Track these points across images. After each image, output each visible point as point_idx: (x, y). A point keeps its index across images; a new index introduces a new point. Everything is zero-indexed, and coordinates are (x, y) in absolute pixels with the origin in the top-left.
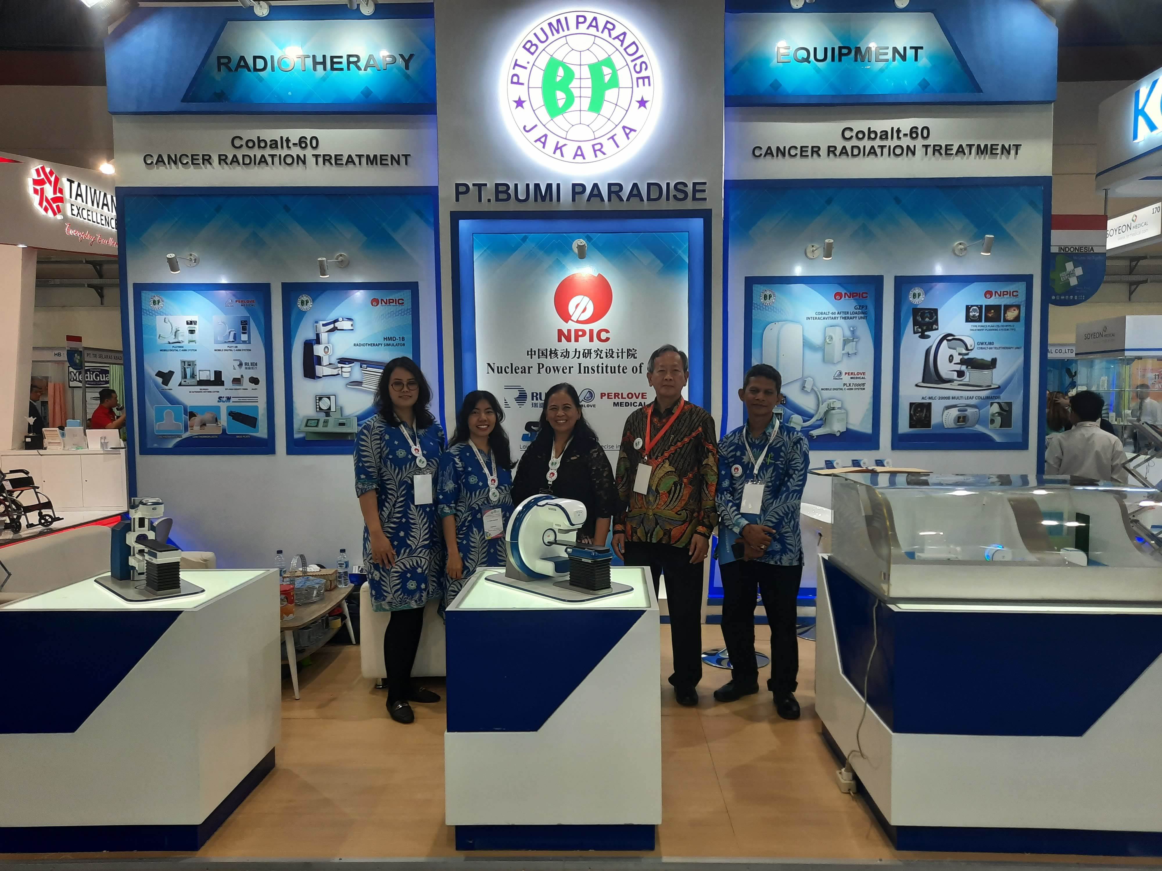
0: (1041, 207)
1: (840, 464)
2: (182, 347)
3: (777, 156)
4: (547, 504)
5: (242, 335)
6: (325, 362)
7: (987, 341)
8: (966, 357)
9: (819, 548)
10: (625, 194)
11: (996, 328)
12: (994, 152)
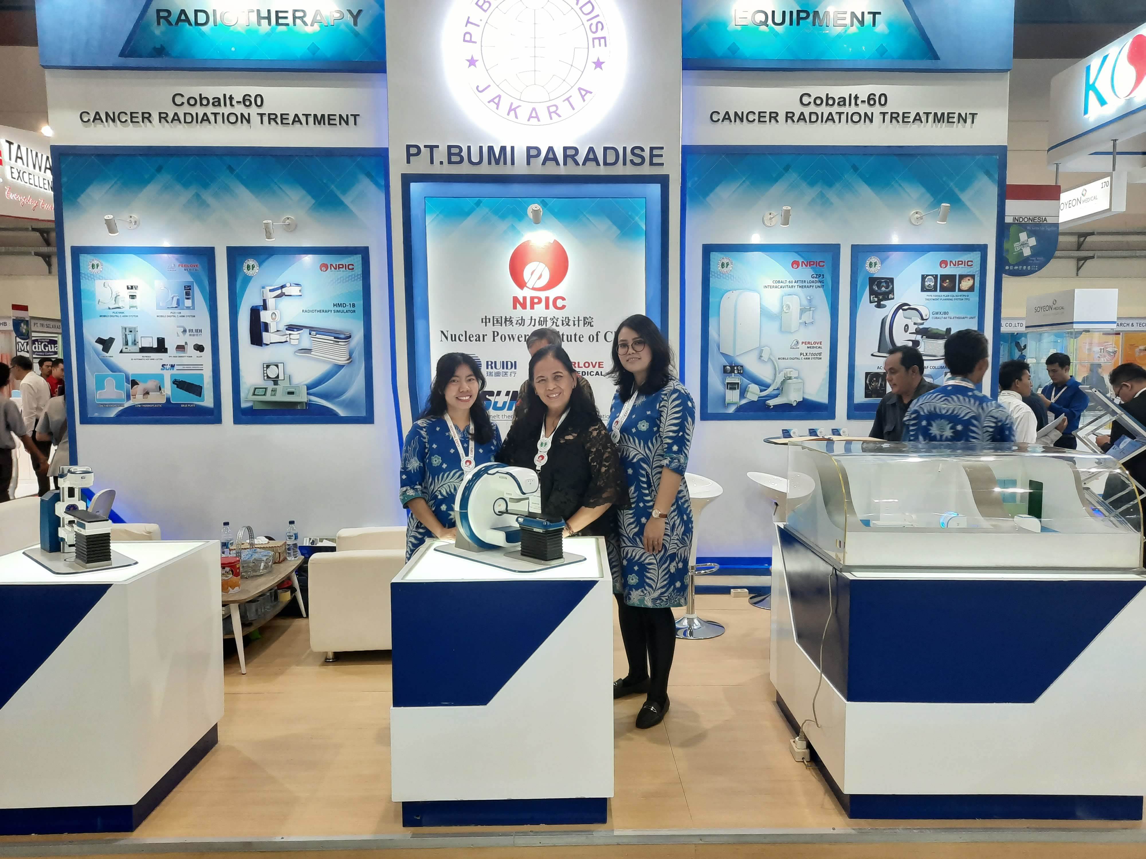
0: (996, 176)
1: (797, 434)
2: (123, 313)
3: (735, 121)
4: (497, 472)
5: (186, 301)
6: (272, 328)
7: (942, 311)
8: (921, 327)
9: (774, 518)
10: (581, 158)
11: (951, 298)
12: (950, 120)
